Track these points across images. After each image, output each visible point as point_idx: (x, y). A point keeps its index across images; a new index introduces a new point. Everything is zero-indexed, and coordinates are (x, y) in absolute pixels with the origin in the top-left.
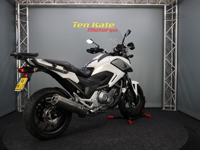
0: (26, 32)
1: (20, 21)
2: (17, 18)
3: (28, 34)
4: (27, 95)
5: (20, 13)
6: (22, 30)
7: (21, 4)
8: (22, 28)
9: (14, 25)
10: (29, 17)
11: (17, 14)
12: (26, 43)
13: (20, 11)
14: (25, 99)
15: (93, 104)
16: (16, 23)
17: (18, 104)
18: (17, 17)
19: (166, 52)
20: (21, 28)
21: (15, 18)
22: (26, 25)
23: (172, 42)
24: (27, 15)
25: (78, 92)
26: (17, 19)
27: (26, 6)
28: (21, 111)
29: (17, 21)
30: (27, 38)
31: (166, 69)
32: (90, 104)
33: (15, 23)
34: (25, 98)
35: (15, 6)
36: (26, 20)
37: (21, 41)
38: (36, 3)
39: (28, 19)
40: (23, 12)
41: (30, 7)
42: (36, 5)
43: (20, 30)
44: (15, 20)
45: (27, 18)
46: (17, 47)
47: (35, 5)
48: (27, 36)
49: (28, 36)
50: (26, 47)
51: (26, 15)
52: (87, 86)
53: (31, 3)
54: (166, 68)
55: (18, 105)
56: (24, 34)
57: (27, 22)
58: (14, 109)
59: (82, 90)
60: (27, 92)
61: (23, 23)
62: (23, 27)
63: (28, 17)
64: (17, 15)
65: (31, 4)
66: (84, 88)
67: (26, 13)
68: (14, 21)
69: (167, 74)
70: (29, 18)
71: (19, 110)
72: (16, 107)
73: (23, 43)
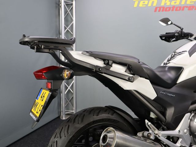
0: (73, 16)
1: (65, 2)
3: (74, 19)
4: (73, 97)
6: (67, 14)
8: (68, 11)
9: (58, 9)
12: (72, 31)
14: (70, 103)
15: (180, 140)
17: (62, 108)
20: (66, 12)
22: (72, 8)
25: (152, 115)
28: (64, 118)
29: (61, 3)
30: (72, 25)
32: (175, 139)
33: (59, 5)
34: (70, 101)
36: (72, 1)
37: (65, 28)
43: (64, 16)
46: (61, 36)
48: (73, 22)
49: (74, 22)
50: (72, 35)
52: (170, 105)
55: (62, 110)
56: (69, 19)
57: (74, 3)
58: (57, 116)
59: (161, 112)
60: (72, 94)
61: (69, 5)
62: (69, 11)
66: (166, 110)
68: (58, 3)
71: (63, 118)
72: (59, 112)
73: (68, 30)
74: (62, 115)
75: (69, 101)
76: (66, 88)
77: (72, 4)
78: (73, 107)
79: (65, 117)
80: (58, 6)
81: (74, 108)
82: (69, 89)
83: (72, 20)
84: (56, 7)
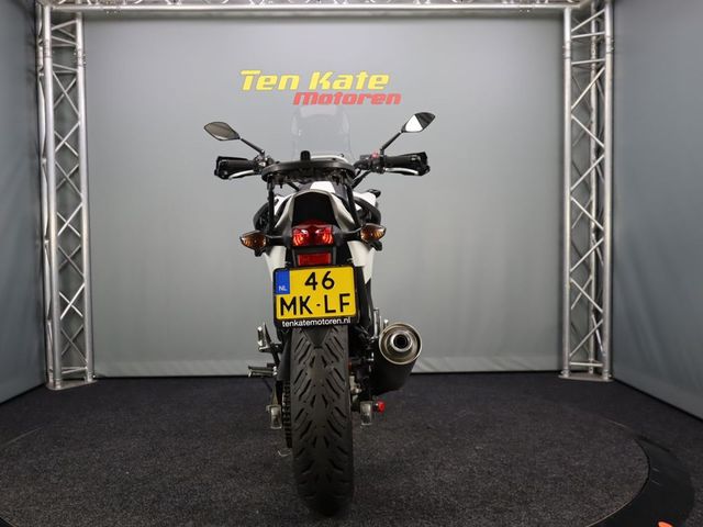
0: (77, 107)
1: (54, 68)
2: (44, 57)
3: (82, 114)
4: (82, 330)
5: (53, 41)
6: (62, 101)
7: (54, 7)
8: (62, 93)
9: (33, 85)
10: (84, 52)
11: (43, 44)
12: (77, 148)
13: (54, 33)
14: (74, 345)
16: (40, 74)
17: (50, 362)
18: (44, 54)
19: (572, 176)
20: (57, 95)
21: (37, 57)
22: (75, 84)
23: (595, 139)
24: (80, 45)
26: (41, 62)
27: (73, 16)
28: (59, 387)
29: (43, 70)
30: (77, 130)
31: (571, 235)
33: (36, 75)
34: (75, 341)
35: (33, 15)
36: (75, 65)
37: (57, 141)
38: (109, 4)
39: (80, 62)
40: (64, 35)
41: (88, 18)
42: (111, 11)
43: (55, 102)
44: (37, 65)
45: (77, 58)
46: (44, 161)
47: (105, 10)
48: (79, 123)
49: (82, 123)
50: (77, 159)
51: (73, 49)
53: (93, 3)
54: (571, 231)
55: (51, 368)
56: (68, 115)
57: (80, 71)
58: (38, 382)
60: (82, 320)
61: (65, 77)
62: (65, 92)
63: (80, 54)
64: (41, 48)
65: (90, 7)
67: (74, 40)
68: (33, 69)
69: (577, 250)
70: (84, 58)
71: (54, 385)
72: (42, 372)
73: (64, 145)
74: (51, 380)
75: (71, 340)
76: (63, 305)
77: (75, 75)
78: (85, 356)
79: (62, 385)
80: (32, 76)
81: (87, 360)
82: (71, 308)
83: (76, 118)
84: (29, 80)
